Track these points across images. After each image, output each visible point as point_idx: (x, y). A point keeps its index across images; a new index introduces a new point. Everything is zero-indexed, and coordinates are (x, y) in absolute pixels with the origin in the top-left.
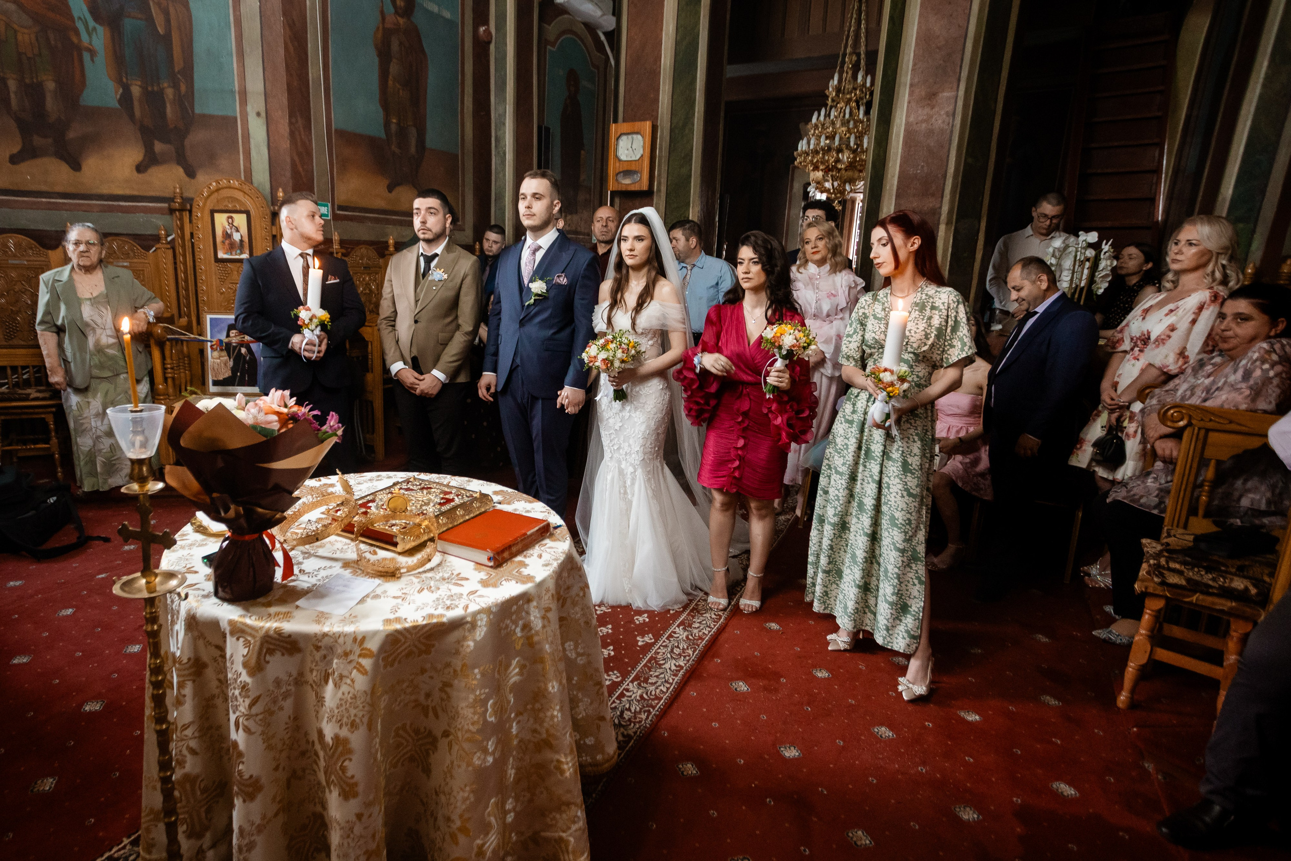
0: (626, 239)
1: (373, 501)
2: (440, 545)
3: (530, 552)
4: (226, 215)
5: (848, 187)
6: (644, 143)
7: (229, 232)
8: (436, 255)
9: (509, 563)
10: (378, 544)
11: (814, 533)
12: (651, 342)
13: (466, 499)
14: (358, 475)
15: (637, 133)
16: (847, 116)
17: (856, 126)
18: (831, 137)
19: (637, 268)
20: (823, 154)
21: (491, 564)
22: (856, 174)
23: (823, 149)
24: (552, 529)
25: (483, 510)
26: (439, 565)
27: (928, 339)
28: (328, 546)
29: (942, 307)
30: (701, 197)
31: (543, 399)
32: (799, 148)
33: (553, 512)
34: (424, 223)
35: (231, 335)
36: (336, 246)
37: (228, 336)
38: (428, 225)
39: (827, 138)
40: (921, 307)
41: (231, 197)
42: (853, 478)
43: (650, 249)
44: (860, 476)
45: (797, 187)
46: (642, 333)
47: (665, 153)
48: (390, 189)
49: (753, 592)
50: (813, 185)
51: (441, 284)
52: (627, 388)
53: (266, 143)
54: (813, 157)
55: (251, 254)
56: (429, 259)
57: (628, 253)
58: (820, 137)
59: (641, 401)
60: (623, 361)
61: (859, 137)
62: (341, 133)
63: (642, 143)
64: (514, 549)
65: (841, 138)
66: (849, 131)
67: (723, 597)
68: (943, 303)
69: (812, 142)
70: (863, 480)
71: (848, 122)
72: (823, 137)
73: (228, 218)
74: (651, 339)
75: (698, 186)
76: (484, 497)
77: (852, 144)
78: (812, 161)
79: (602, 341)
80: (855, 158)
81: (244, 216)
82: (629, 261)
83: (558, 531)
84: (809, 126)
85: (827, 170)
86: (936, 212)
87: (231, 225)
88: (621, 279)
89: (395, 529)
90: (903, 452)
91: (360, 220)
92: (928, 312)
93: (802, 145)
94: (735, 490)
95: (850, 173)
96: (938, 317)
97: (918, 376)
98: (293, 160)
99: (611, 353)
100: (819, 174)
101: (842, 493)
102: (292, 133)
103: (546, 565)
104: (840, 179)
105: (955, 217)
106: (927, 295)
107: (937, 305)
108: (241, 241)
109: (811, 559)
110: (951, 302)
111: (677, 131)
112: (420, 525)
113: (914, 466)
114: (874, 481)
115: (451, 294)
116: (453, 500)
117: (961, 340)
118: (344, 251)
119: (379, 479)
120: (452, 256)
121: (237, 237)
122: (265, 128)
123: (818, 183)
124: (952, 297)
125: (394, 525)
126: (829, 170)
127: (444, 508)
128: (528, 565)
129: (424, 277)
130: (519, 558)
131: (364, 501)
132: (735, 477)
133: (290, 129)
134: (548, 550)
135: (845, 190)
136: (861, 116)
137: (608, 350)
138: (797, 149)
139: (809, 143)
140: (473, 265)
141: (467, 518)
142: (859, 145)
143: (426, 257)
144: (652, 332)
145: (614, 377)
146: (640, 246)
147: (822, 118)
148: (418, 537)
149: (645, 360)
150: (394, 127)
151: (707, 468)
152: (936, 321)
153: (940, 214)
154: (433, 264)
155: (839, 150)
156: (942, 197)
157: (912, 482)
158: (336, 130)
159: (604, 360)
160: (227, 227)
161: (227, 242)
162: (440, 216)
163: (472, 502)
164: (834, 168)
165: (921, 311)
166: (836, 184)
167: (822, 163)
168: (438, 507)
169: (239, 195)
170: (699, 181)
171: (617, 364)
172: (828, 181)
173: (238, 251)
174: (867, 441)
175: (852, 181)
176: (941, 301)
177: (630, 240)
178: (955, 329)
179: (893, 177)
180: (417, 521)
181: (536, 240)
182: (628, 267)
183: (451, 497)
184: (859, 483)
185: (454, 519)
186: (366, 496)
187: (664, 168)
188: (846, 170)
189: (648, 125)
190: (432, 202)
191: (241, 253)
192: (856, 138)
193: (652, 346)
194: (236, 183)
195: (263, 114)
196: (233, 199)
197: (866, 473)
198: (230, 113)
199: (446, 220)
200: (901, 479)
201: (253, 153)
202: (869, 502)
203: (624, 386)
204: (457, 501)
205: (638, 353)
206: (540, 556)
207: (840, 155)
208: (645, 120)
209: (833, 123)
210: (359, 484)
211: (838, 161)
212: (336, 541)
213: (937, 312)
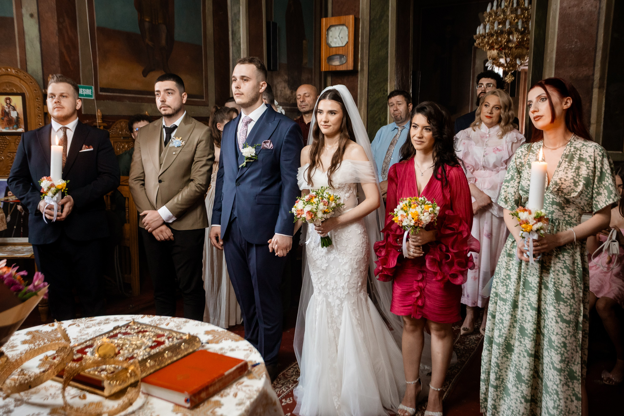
0: (321, 112)
1: (90, 346)
2: (143, 387)
3: (228, 391)
4: (4, 97)
5: (518, 62)
6: (349, 33)
7: (7, 110)
8: (176, 127)
9: (206, 404)
10: (88, 388)
11: (485, 353)
12: (347, 195)
13: (175, 341)
14: (88, 319)
15: (343, 25)
16: (515, 5)
17: (523, 13)
18: (503, 23)
19: (331, 136)
20: (497, 37)
21: (188, 405)
22: (525, 51)
23: (496, 32)
24: (249, 368)
25: (191, 350)
26: (141, 408)
27: (576, 186)
28: (43, 391)
29: (589, 159)
30: (397, 73)
31: (257, 246)
32: (478, 33)
33: (255, 350)
34: (163, 101)
35: (9, 195)
36: (99, 121)
37: (6, 195)
38: (167, 103)
39: (499, 24)
40: (570, 158)
41: (8, 82)
42: (515, 305)
43: (341, 120)
44: (520, 304)
45: (478, 63)
46: (339, 188)
47: (366, 40)
48: (145, 73)
49: (435, 405)
50: (490, 61)
51: (179, 149)
52: (331, 235)
53: (38, 39)
54: (489, 39)
55: (26, 129)
56: (170, 131)
57: (323, 123)
58: (494, 23)
59: (343, 245)
60: (325, 213)
61: (526, 22)
62: (101, 30)
63: (347, 33)
64: (211, 390)
65: (510, 23)
66: (517, 17)
67: (411, 407)
68: (590, 156)
69: (488, 27)
70: (523, 308)
71: (516, 10)
72: (496, 24)
73: (7, 99)
74: (347, 191)
75: (394, 65)
76: (193, 339)
77: (520, 27)
78: (488, 42)
79: (307, 197)
80: (522, 38)
81: (19, 98)
82: (324, 130)
83: (256, 369)
84: (485, 15)
85: (500, 49)
86: (589, 79)
87: (9, 105)
88: (318, 144)
89: (103, 374)
90: (555, 283)
91: (120, 99)
92: (575, 163)
93: (480, 30)
94: (420, 317)
95: (519, 51)
96: (585, 168)
97: (569, 216)
98: (61, 53)
99: (315, 206)
100: (494, 52)
101: (507, 318)
102: (60, 31)
103: (239, 404)
104: (512, 55)
105: (606, 82)
106: (575, 148)
107: (584, 157)
108: (18, 118)
109: (483, 376)
110: (596, 155)
111: (375, 22)
112: (126, 369)
113: (566, 295)
114: (533, 308)
115: (188, 157)
116: (163, 343)
117: (607, 188)
118: (105, 124)
119: (107, 322)
120: (189, 126)
121: (14, 114)
122: (37, 26)
123: (494, 59)
124: (597, 151)
125: (103, 370)
126: (503, 49)
127: (153, 351)
128: (222, 405)
129: (165, 145)
130: (216, 398)
131: (83, 346)
132: (418, 306)
133: (58, 27)
134: (244, 389)
135: (516, 64)
136: (526, 5)
137: (312, 204)
138: (476, 34)
139: (485, 27)
140: (205, 133)
141: (175, 359)
142: (526, 29)
143: (167, 129)
144: (347, 186)
145: (319, 226)
146: (333, 119)
147: (495, 8)
148: (124, 381)
149: (344, 210)
150: (147, 25)
151: (397, 299)
152: (584, 172)
153: (593, 80)
154: (173, 134)
155: (510, 33)
156: (594, 66)
157: (565, 310)
158: (98, 28)
159: (309, 212)
160: (6, 106)
161: (6, 119)
162: (177, 94)
163: (180, 344)
164: (507, 47)
165: (570, 162)
166: (508, 60)
167: (496, 43)
168: (148, 350)
169: (16, 81)
170: (394, 61)
171: (320, 215)
172: (502, 57)
173: (15, 127)
174: (524, 273)
175: (522, 57)
176: (588, 154)
177: (325, 114)
178: (601, 179)
179: (552, 51)
180: (125, 365)
181: (248, 114)
182: (323, 135)
183: (161, 339)
184: (520, 309)
185: (161, 362)
186: (86, 342)
187: (366, 51)
188: (516, 48)
189: (351, 18)
190: (170, 84)
191: (18, 128)
192: (523, 22)
193: (349, 197)
194: (13, 71)
195: (36, 15)
196: (11, 84)
197: (525, 302)
198: (8, 15)
199: (182, 97)
200: (555, 307)
201: (28, 47)
202: (530, 327)
203: (329, 233)
204: (168, 344)
205: (338, 205)
206: (235, 395)
207: (511, 37)
208: (349, 14)
209: (504, 12)
210: (88, 327)
211: (509, 41)
212: (51, 386)
213: (584, 163)
